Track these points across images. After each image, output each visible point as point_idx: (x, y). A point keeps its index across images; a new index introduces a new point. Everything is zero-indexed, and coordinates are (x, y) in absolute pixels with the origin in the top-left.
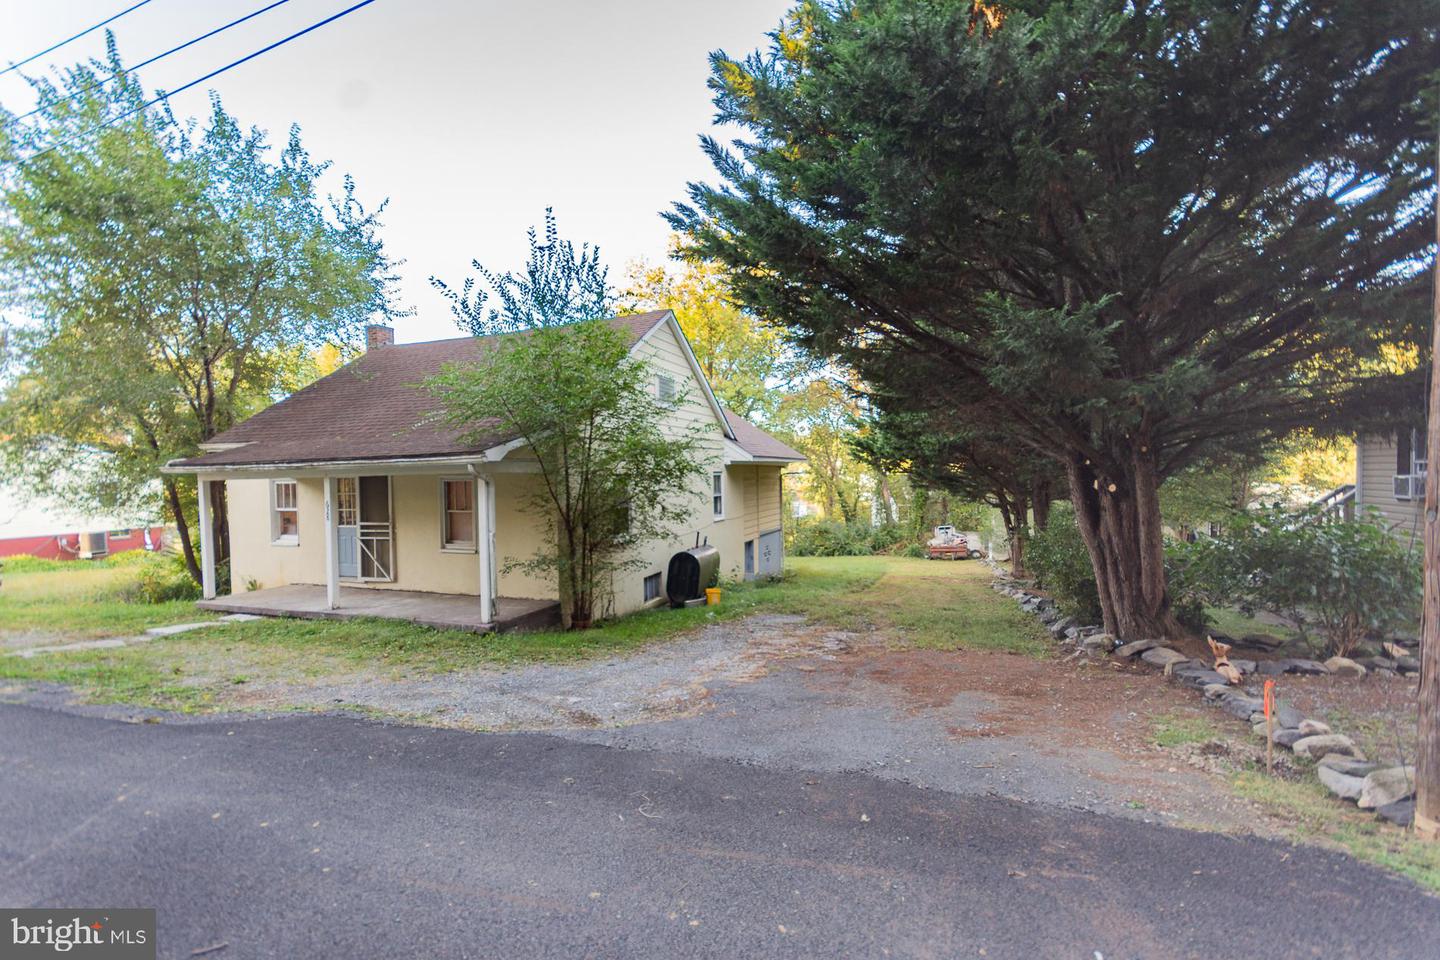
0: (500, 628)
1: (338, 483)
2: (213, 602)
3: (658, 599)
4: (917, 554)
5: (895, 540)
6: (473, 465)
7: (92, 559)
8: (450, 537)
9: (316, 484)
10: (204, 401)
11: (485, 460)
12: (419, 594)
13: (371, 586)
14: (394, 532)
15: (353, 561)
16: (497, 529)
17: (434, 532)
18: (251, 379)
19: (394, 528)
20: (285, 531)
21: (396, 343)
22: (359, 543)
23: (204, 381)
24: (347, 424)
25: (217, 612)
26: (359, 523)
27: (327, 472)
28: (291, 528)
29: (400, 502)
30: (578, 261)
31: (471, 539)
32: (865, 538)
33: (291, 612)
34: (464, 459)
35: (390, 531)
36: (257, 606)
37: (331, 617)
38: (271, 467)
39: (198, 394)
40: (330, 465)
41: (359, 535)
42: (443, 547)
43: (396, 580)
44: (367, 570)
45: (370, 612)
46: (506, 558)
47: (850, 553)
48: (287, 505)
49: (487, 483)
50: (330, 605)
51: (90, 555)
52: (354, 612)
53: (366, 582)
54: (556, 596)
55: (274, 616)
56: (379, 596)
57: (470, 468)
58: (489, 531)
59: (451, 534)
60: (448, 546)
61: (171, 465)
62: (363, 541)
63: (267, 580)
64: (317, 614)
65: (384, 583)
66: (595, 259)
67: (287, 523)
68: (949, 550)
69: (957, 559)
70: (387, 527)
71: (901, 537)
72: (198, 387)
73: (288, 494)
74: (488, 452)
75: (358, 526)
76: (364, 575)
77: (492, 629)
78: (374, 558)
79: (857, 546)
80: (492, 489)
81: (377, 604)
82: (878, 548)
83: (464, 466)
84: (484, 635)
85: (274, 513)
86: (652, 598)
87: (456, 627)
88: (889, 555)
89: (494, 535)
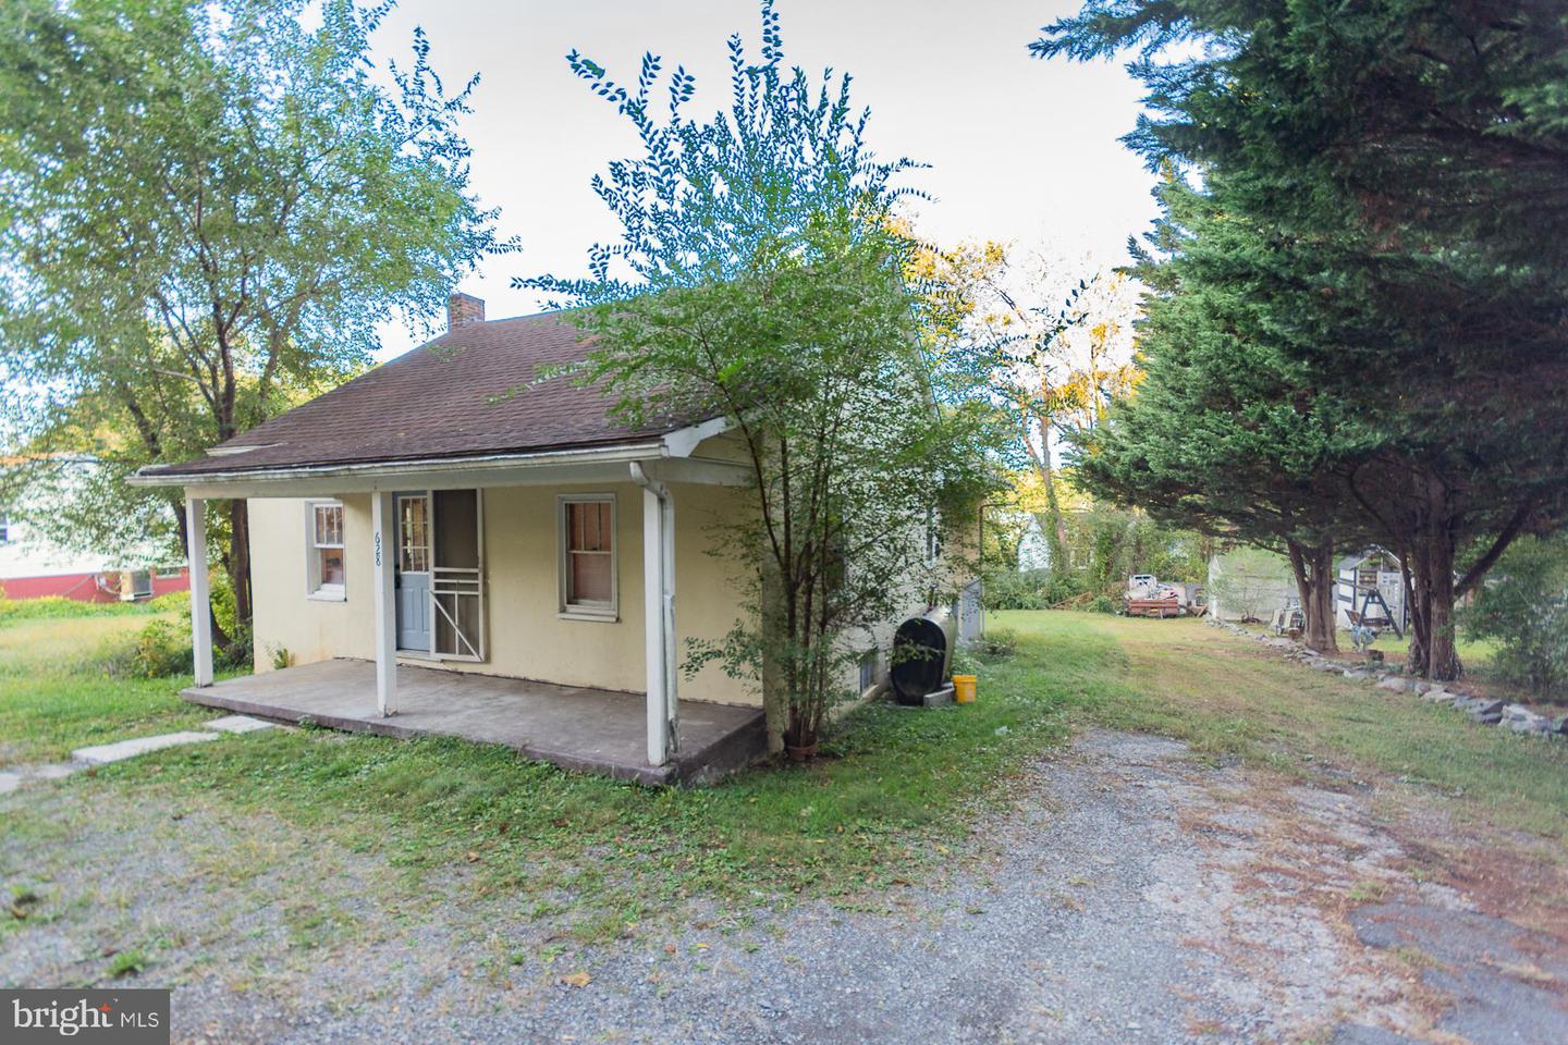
0: (681, 772)
1: (398, 504)
2: (209, 692)
3: (873, 688)
4: (1105, 609)
5: (1075, 591)
6: (639, 462)
7: (135, 601)
8: (574, 593)
9: (361, 503)
10: (222, 389)
11: (664, 452)
12: (523, 685)
13: (450, 667)
14: (485, 584)
15: (424, 628)
16: (678, 589)
17: (550, 586)
18: (293, 367)
19: (485, 577)
20: (327, 578)
21: (489, 317)
22: (433, 601)
23: (221, 362)
24: (415, 416)
25: (210, 709)
26: (433, 569)
27: (376, 482)
28: (336, 573)
29: (495, 538)
30: (813, 103)
31: (608, 598)
32: (1035, 589)
33: (320, 718)
34: (623, 453)
35: (480, 582)
36: (269, 704)
37: (381, 733)
38: (286, 474)
39: (214, 379)
40: (379, 470)
41: (432, 587)
42: (563, 610)
43: (488, 659)
44: (444, 644)
45: (447, 725)
46: (690, 642)
47: (1020, 606)
48: (330, 539)
49: (662, 501)
50: (382, 709)
51: (131, 597)
52: (419, 725)
53: (443, 661)
54: (758, 701)
55: (294, 723)
56: (463, 687)
57: (634, 469)
58: (663, 591)
59: (576, 587)
60: (572, 608)
61: (142, 474)
62: (437, 596)
63: (305, 651)
64: (360, 724)
65: (470, 664)
66: (844, 100)
67: (330, 565)
68: (1156, 605)
69: (1166, 617)
70: (475, 576)
71: (1080, 587)
72: (214, 370)
73: (330, 524)
74: (669, 439)
75: (431, 574)
76: (439, 649)
77: (670, 779)
78: (454, 624)
79: (1028, 598)
80: (670, 513)
81: (459, 704)
82: (1054, 600)
83: (623, 466)
84: (656, 790)
85: (311, 551)
86: (867, 686)
87: (599, 768)
88: (1069, 608)
89: (673, 599)
